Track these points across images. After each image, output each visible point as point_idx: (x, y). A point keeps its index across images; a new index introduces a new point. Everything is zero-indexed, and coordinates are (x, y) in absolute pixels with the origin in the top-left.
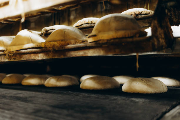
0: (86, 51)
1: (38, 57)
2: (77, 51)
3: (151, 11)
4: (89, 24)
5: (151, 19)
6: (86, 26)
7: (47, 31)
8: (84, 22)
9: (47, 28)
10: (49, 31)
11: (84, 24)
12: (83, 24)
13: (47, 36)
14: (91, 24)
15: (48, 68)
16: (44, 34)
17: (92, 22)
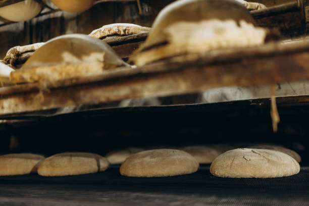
0: (138, 86)
1: (3, 108)
2: (110, 88)
3: (261, 4)
4: (119, 35)
5: (265, 18)
6: (113, 40)
7: (18, 55)
8: (109, 31)
9: (20, 49)
10: (25, 55)
11: (108, 36)
12: (106, 35)
13: (18, 66)
14: (123, 35)
15: (13, 141)
16: (11, 61)
17: (127, 31)
